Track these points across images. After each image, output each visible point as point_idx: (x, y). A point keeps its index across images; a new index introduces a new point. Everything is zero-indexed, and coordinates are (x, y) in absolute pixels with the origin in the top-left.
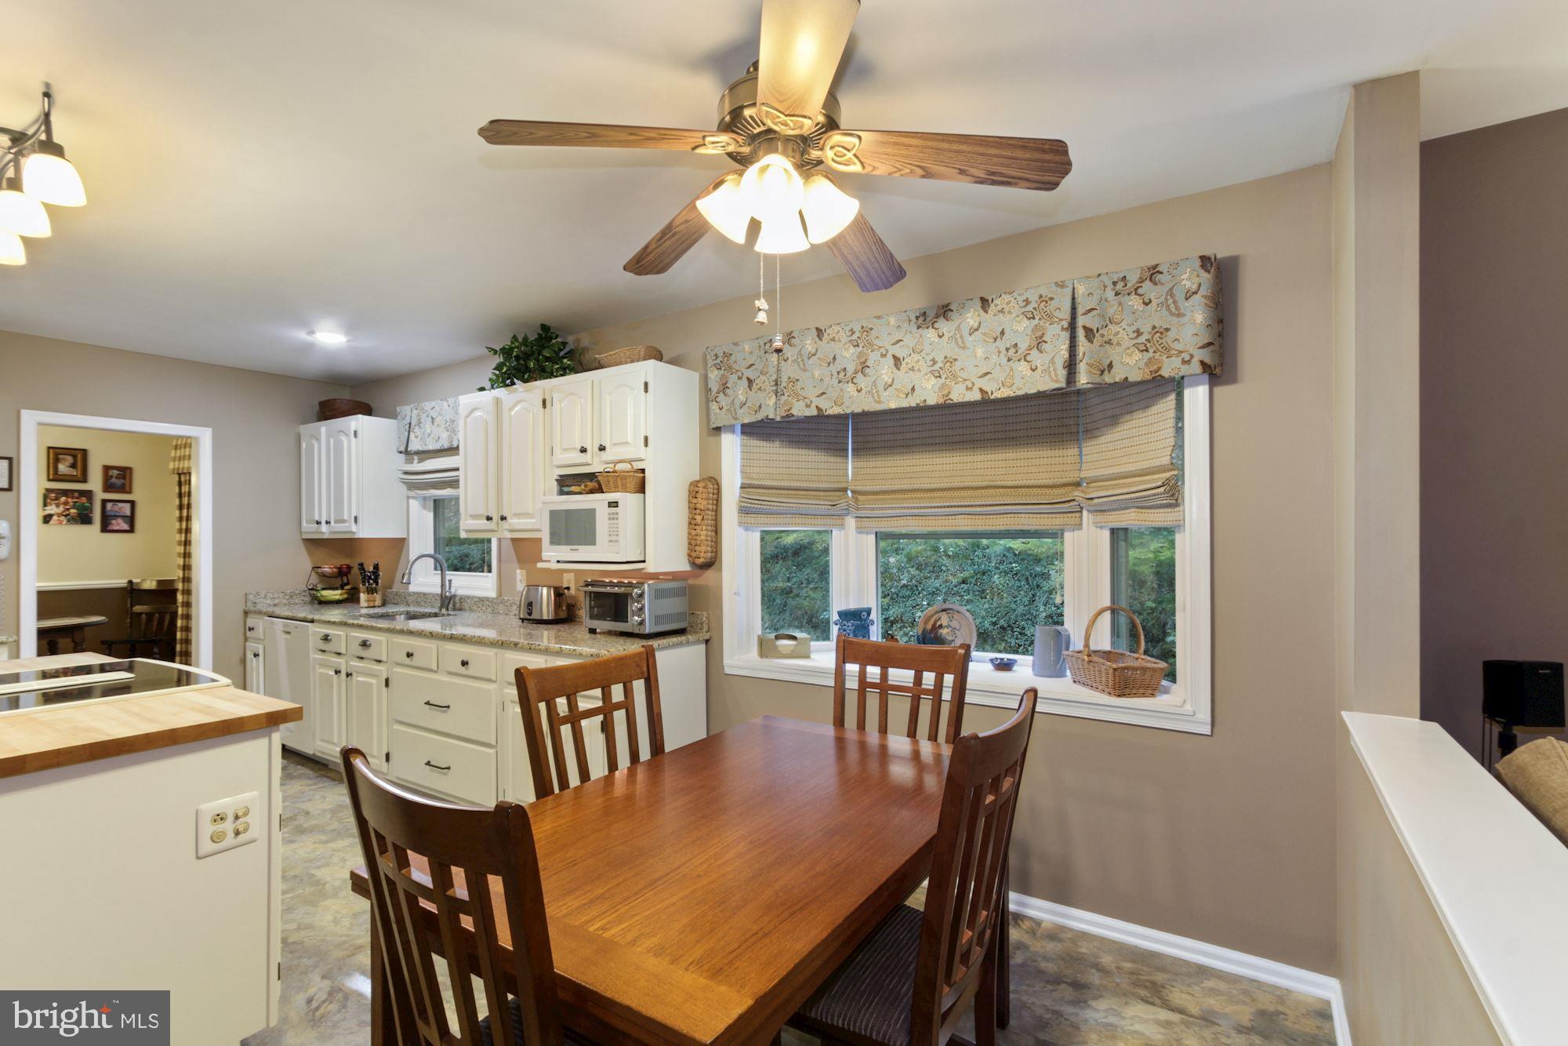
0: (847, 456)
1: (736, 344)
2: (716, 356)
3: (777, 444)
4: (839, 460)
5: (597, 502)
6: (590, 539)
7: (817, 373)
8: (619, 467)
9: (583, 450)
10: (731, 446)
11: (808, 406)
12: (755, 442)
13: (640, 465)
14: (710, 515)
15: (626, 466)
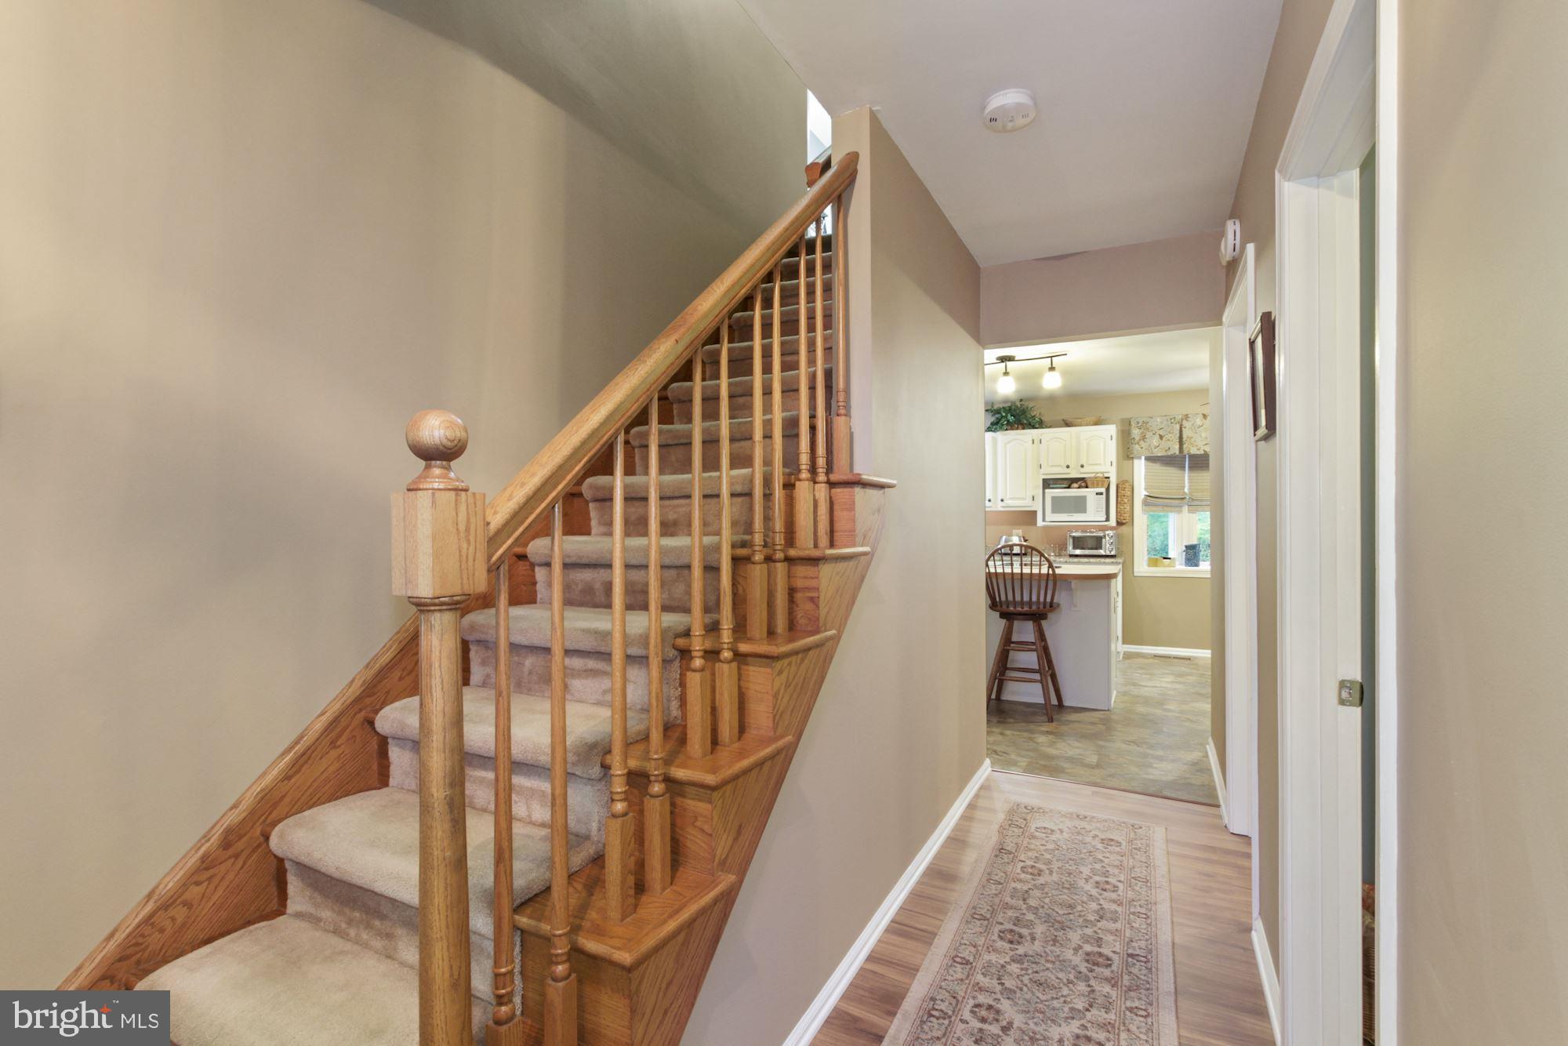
0: (1185, 470)
1: (1151, 418)
2: (1138, 423)
3: (1158, 464)
4: (1182, 472)
5: (1089, 493)
6: (1084, 510)
7: (1203, 435)
8: (1099, 475)
9: (1068, 467)
10: (1140, 467)
11: (1198, 450)
12: (1150, 464)
13: (1106, 475)
14: (1130, 498)
15: (1101, 475)
